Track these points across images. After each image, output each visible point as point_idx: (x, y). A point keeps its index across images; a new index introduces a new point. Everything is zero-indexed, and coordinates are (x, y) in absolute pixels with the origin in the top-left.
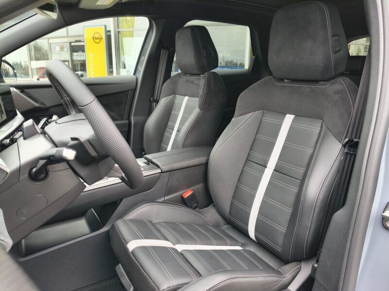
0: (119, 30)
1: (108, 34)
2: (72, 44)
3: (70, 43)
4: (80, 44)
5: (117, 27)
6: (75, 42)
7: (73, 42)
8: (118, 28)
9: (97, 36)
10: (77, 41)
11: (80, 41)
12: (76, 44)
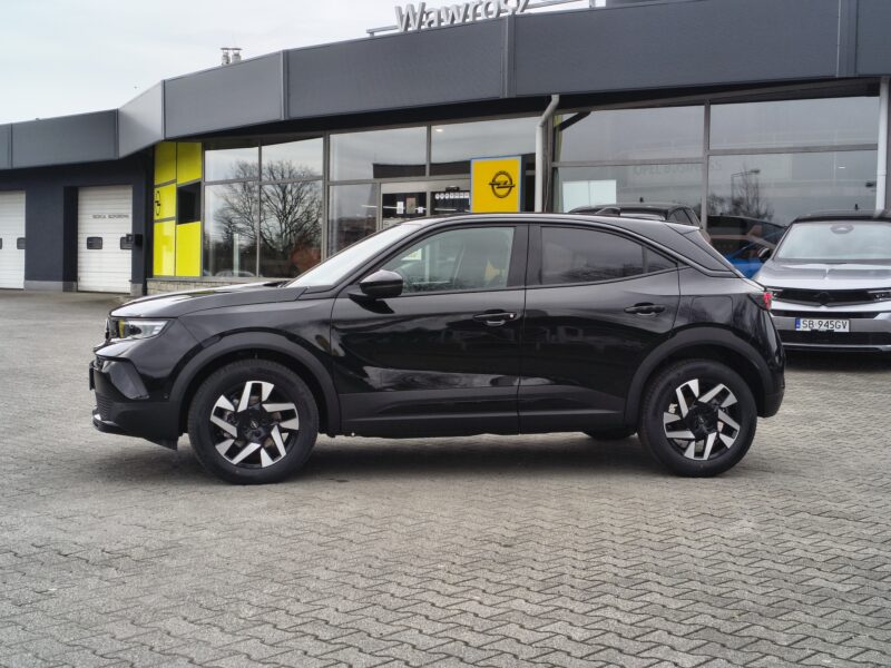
0: (555, 164)
1: (529, 173)
2: (437, 197)
3: (433, 194)
4: (457, 197)
5: (549, 158)
6: (445, 193)
7: (440, 193)
8: (553, 160)
9: (502, 178)
10: (449, 190)
11: (457, 190)
12: (447, 196)
